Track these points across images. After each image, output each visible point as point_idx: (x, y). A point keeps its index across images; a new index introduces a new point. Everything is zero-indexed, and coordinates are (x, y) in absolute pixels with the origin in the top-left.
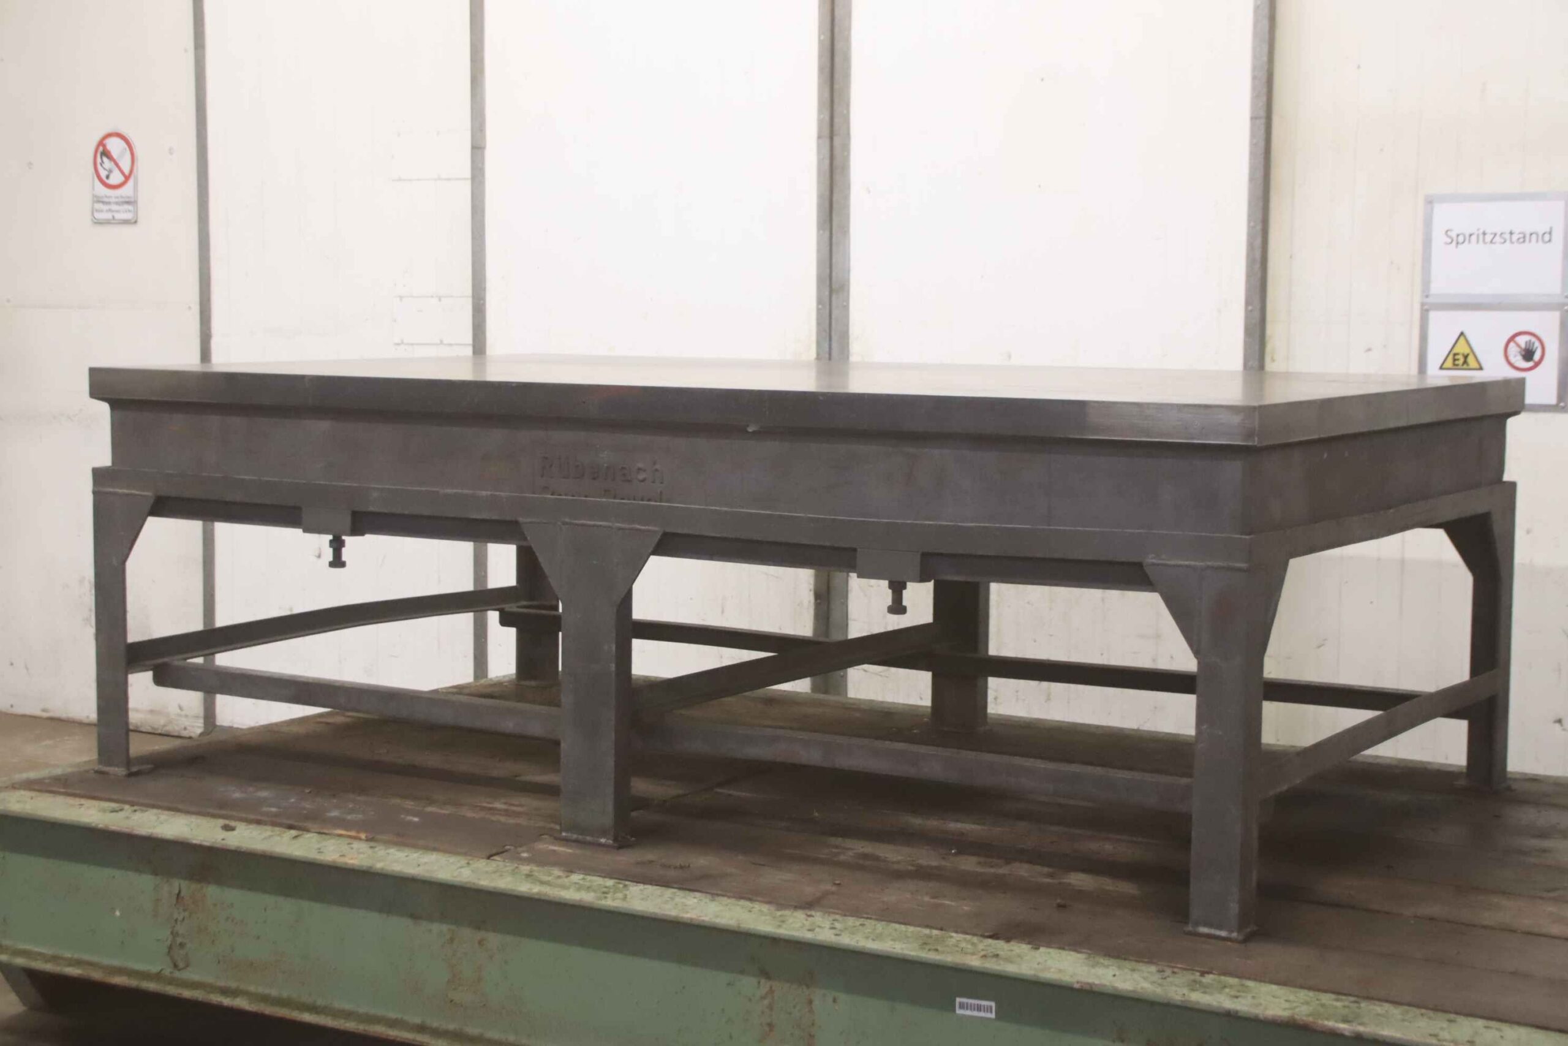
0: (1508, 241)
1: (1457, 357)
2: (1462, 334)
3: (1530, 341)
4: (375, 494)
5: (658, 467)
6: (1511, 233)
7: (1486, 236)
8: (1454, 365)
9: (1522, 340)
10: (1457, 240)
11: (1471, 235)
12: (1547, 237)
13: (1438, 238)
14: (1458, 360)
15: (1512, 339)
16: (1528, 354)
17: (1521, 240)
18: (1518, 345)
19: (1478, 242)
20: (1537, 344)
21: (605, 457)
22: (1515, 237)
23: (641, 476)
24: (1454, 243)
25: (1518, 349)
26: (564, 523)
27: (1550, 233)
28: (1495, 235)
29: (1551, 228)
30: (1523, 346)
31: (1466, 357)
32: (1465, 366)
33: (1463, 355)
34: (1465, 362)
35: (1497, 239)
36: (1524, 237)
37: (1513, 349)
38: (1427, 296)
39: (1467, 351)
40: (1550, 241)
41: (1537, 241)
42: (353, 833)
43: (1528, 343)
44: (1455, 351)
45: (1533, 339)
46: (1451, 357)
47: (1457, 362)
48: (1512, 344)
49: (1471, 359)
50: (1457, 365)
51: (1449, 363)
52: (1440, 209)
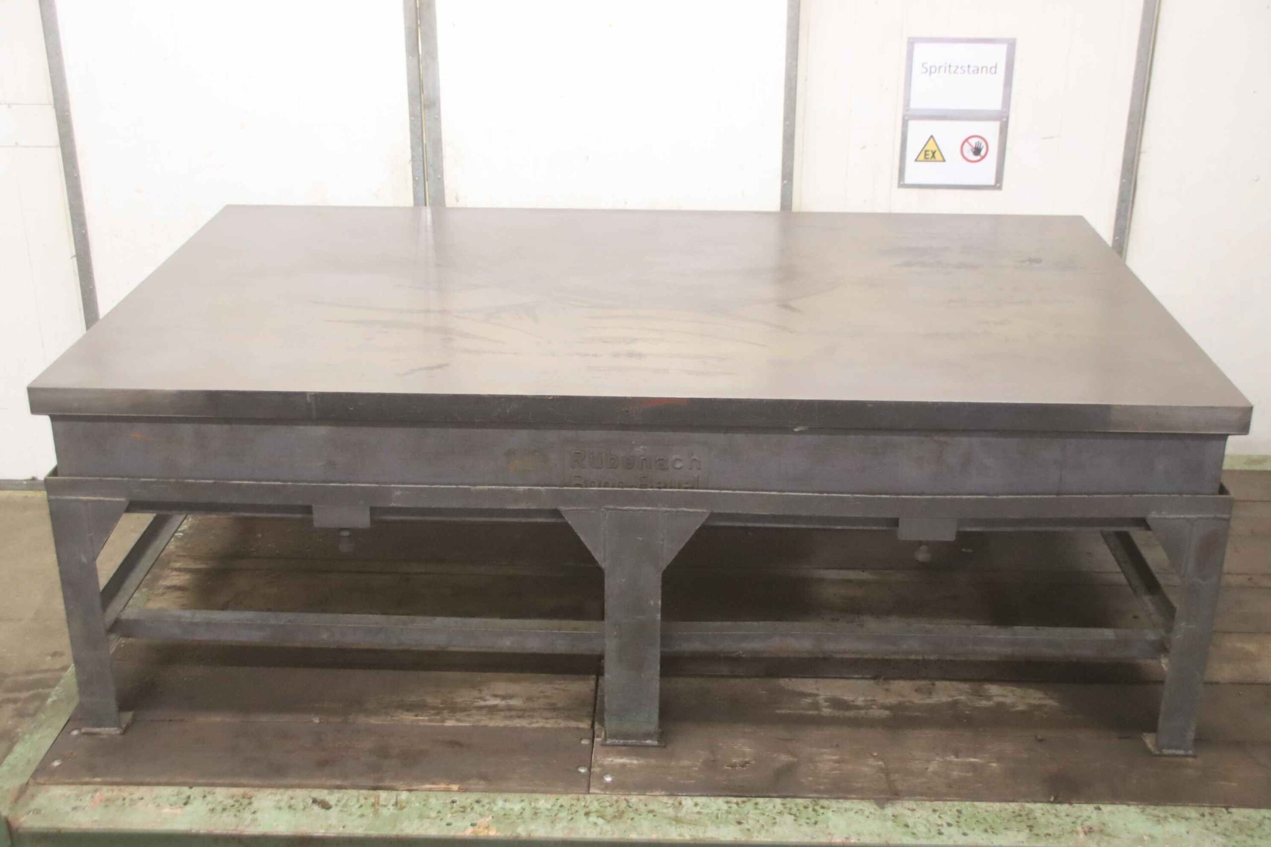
0: (966, 72)
1: (927, 153)
2: (932, 137)
3: (979, 142)
4: (399, 493)
5: (694, 457)
6: (969, 66)
7: (951, 68)
8: (925, 158)
9: (973, 142)
10: (930, 71)
11: (940, 67)
12: (993, 70)
13: (917, 69)
14: (928, 155)
15: (967, 140)
16: (977, 151)
17: (976, 72)
18: (970, 145)
19: (945, 72)
20: (983, 144)
21: (640, 450)
22: (971, 69)
23: (678, 465)
24: (928, 72)
25: (971, 148)
26: (607, 509)
27: (996, 67)
28: (958, 67)
29: (996, 64)
30: (974, 145)
31: (934, 153)
32: (933, 159)
33: (932, 151)
34: (933, 156)
35: (959, 70)
36: (978, 70)
37: (967, 148)
38: (907, 110)
39: (934, 148)
40: (995, 72)
41: (987, 72)
43: (977, 143)
44: (926, 148)
45: (981, 141)
46: (923, 152)
47: (927, 157)
48: (966, 144)
49: (937, 154)
50: (928, 158)
51: (922, 157)
52: (919, 48)
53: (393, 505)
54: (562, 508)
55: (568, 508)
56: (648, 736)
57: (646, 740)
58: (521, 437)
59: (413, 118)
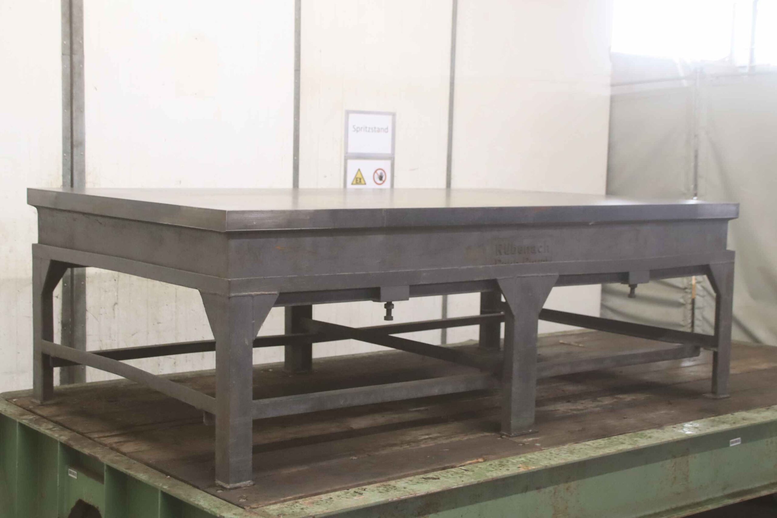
0: (374, 131)
1: (357, 179)
2: (359, 170)
4: (424, 274)
5: (547, 244)
7: (367, 129)
9: (379, 172)
10: (357, 130)
11: (361, 128)
12: (386, 130)
13: (351, 129)
15: (376, 172)
16: (381, 178)
19: (364, 131)
20: (384, 174)
21: (525, 242)
22: (376, 130)
23: (541, 250)
25: (378, 176)
28: (370, 128)
29: (388, 127)
30: (379, 174)
31: (360, 179)
34: (360, 182)
35: (370, 130)
36: (379, 130)
37: (376, 175)
38: (346, 154)
39: (361, 177)
40: (387, 132)
41: (383, 132)
43: (381, 173)
44: (357, 177)
45: (383, 172)
46: (355, 180)
49: (362, 181)
50: (357, 183)
51: (355, 182)
52: (351, 116)
53: (421, 283)
55: (501, 278)
57: (531, 430)
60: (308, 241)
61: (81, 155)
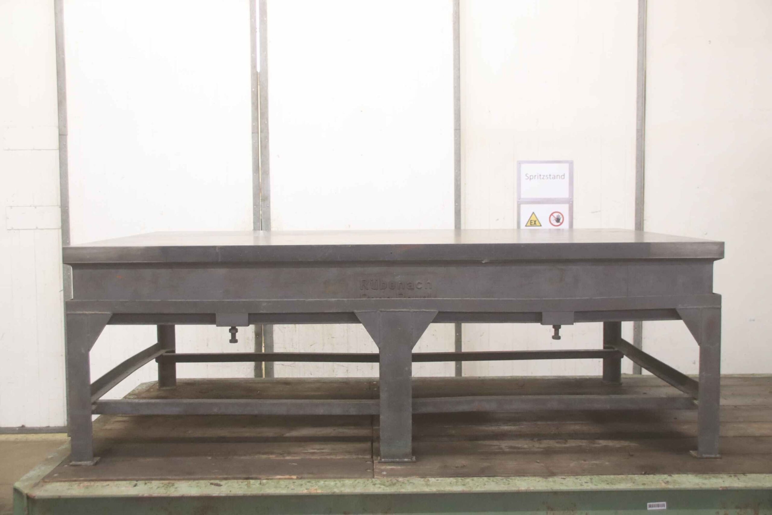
0: (549, 178)
1: (532, 222)
2: (533, 213)
3: (558, 215)
4: (265, 304)
5: (429, 281)
6: (550, 175)
7: (541, 176)
8: (531, 224)
9: (556, 215)
10: (530, 178)
11: (535, 176)
12: (563, 177)
13: (523, 177)
14: (532, 223)
15: (552, 214)
16: (558, 220)
17: (554, 178)
18: (554, 217)
19: (538, 178)
20: (561, 216)
21: (398, 279)
22: (551, 177)
23: (419, 286)
24: (529, 179)
25: (554, 218)
26: (381, 311)
27: (564, 176)
28: (544, 176)
29: (564, 174)
30: (556, 217)
31: (535, 222)
32: (535, 225)
33: (534, 221)
34: (535, 223)
35: (545, 177)
36: (555, 177)
37: (552, 218)
38: (519, 199)
39: (535, 219)
40: (564, 178)
41: (559, 178)
42: (287, 477)
43: (558, 216)
44: (531, 219)
45: (560, 214)
46: (529, 222)
47: (532, 224)
48: (552, 217)
49: (537, 222)
50: (532, 225)
51: (529, 224)
52: (523, 166)
53: (261, 312)
54: (355, 311)
55: (359, 311)
56: (406, 456)
57: (405, 459)
58: (333, 272)
59: (255, 207)
60: (148, 273)
61: (268, 207)
